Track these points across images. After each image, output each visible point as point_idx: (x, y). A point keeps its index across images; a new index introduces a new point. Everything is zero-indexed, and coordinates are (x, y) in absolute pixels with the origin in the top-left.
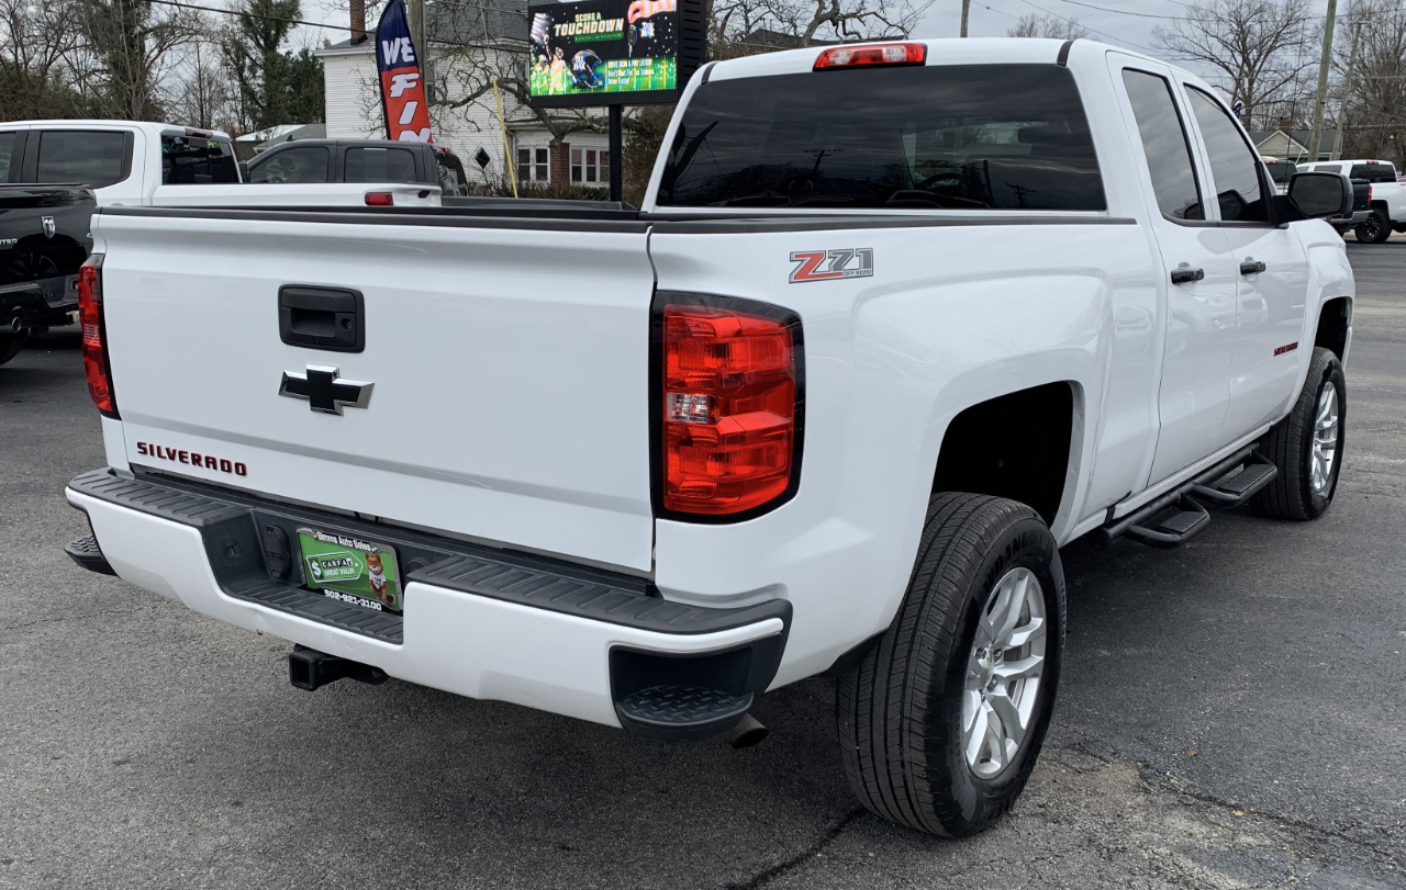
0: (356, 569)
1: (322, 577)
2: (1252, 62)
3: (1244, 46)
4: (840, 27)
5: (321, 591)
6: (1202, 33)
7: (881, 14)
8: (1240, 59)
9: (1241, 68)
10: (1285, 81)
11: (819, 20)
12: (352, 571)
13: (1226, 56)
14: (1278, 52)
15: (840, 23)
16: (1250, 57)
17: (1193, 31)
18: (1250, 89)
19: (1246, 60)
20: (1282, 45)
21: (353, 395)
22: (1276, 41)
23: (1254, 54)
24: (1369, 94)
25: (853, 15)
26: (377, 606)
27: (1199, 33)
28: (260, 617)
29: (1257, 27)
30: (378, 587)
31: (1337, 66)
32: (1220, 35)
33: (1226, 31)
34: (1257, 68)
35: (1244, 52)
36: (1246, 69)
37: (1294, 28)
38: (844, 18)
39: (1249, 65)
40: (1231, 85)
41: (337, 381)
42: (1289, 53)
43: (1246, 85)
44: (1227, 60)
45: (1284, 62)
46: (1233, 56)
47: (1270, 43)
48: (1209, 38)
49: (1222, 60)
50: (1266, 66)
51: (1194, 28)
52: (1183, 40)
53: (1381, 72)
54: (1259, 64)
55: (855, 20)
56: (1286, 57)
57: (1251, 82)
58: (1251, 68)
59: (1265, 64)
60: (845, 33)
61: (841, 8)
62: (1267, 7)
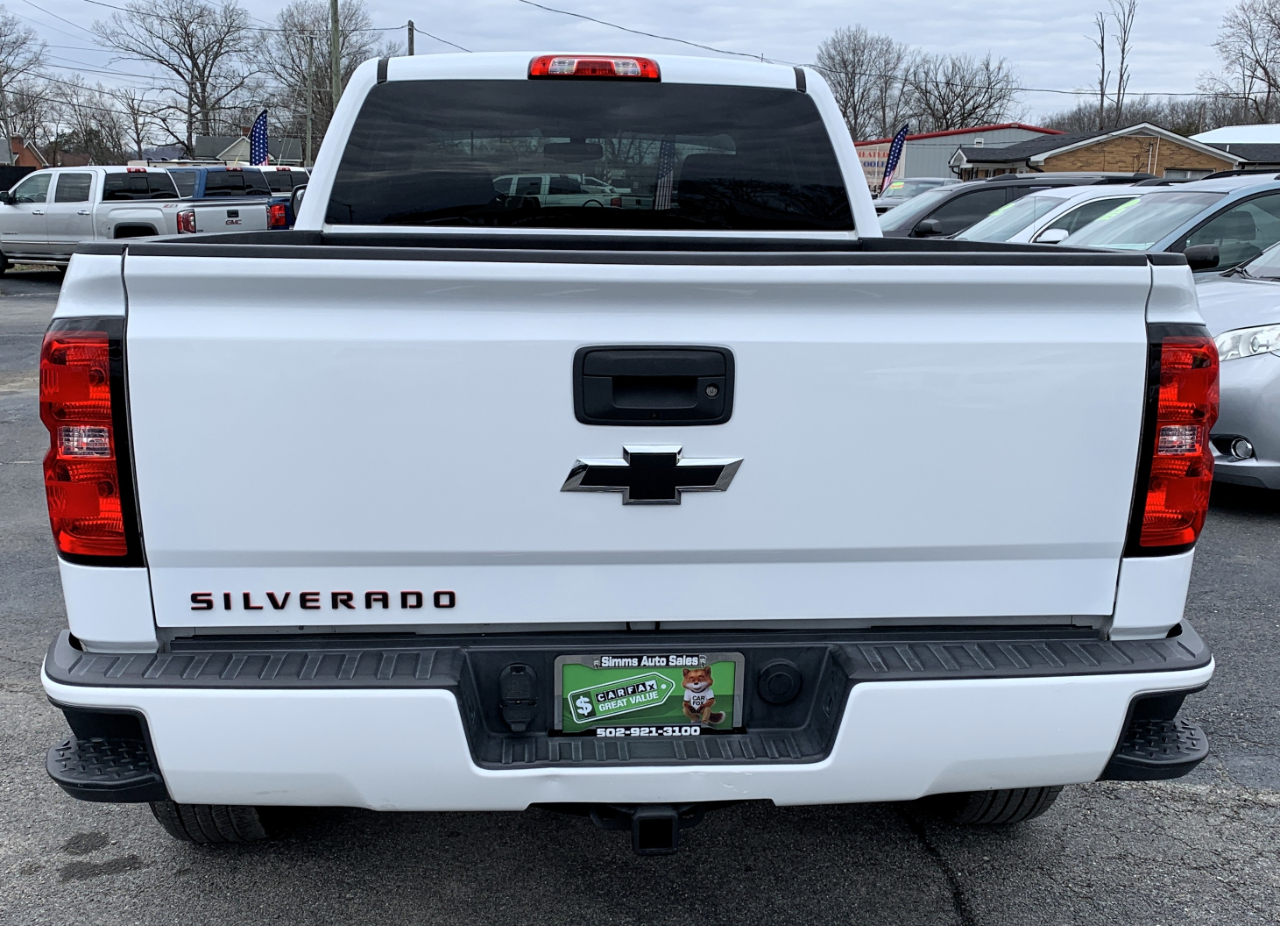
0: (660, 692)
1: (592, 713)
2: (201, 66)
3: (191, 50)
5: (593, 733)
6: (145, 31)
8: (189, 63)
9: (192, 73)
10: (237, 87)
12: (654, 695)
13: (174, 59)
14: (224, 59)
16: (199, 61)
17: (135, 30)
18: (204, 91)
19: (195, 64)
20: (226, 52)
21: (709, 478)
22: (220, 48)
23: (201, 60)
26: (695, 731)
27: (143, 32)
28: (554, 784)
29: (200, 32)
30: (696, 707)
31: (280, 76)
32: (165, 37)
33: (169, 30)
34: (206, 73)
35: (192, 57)
36: (196, 73)
37: (236, 35)
39: (198, 70)
40: (184, 89)
41: (682, 462)
42: (235, 58)
43: (199, 91)
44: (177, 62)
45: (232, 69)
46: (181, 59)
47: (215, 49)
48: (154, 39)
49: (171, 62)
50: (215, 70)
51: (137, 27)
52: (128, 39)
54: (207, 69)
56: (234, 63)
57: (204, 86)
58: (202, 73)
62: (206, 13)
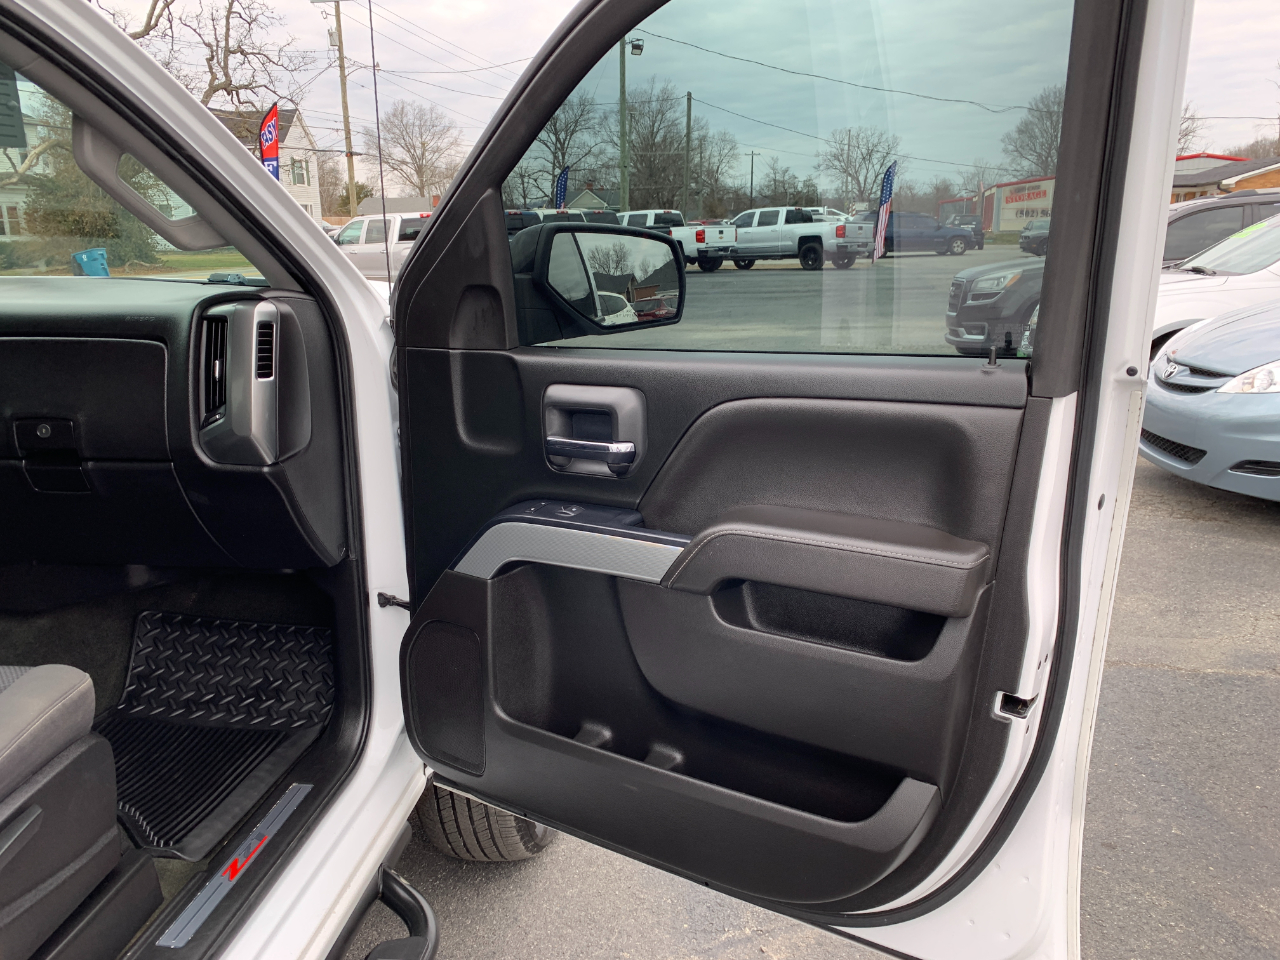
2: (562, 140)
3: (555, 129)
4: (235, 96)
7: (271, 87)
8: (553, 138)
9: (556, 145)
10: (586, 155)
11: (213, 89)
14: (578, 135)
15: (234, 92)
18: (564, 158)
19: (558, 139)
20: (580, 129)
22: (576, 126)
23: (562, 136)
24: (639, 166)
25: (246, 87)
34: (566, 145)
35: (556, 134)
36: (559, 145)
37: (587, 117)
38: (237, 89)
39: (560, 143)
40: (551, 157)
42: (585, 134)
43: (561, 158)
44: (545, 138)
45: (583, 142)
46: (549, 135)
47: (573, 127)
49: (542, 138)
53: (643, 150)
54: (567, 142)
55: (248, 91)
56: (585, 137)
57: (563, 155)
58: (562, 145)
59: (571, 142)
60: (239, 102)
61: (233, 79)
